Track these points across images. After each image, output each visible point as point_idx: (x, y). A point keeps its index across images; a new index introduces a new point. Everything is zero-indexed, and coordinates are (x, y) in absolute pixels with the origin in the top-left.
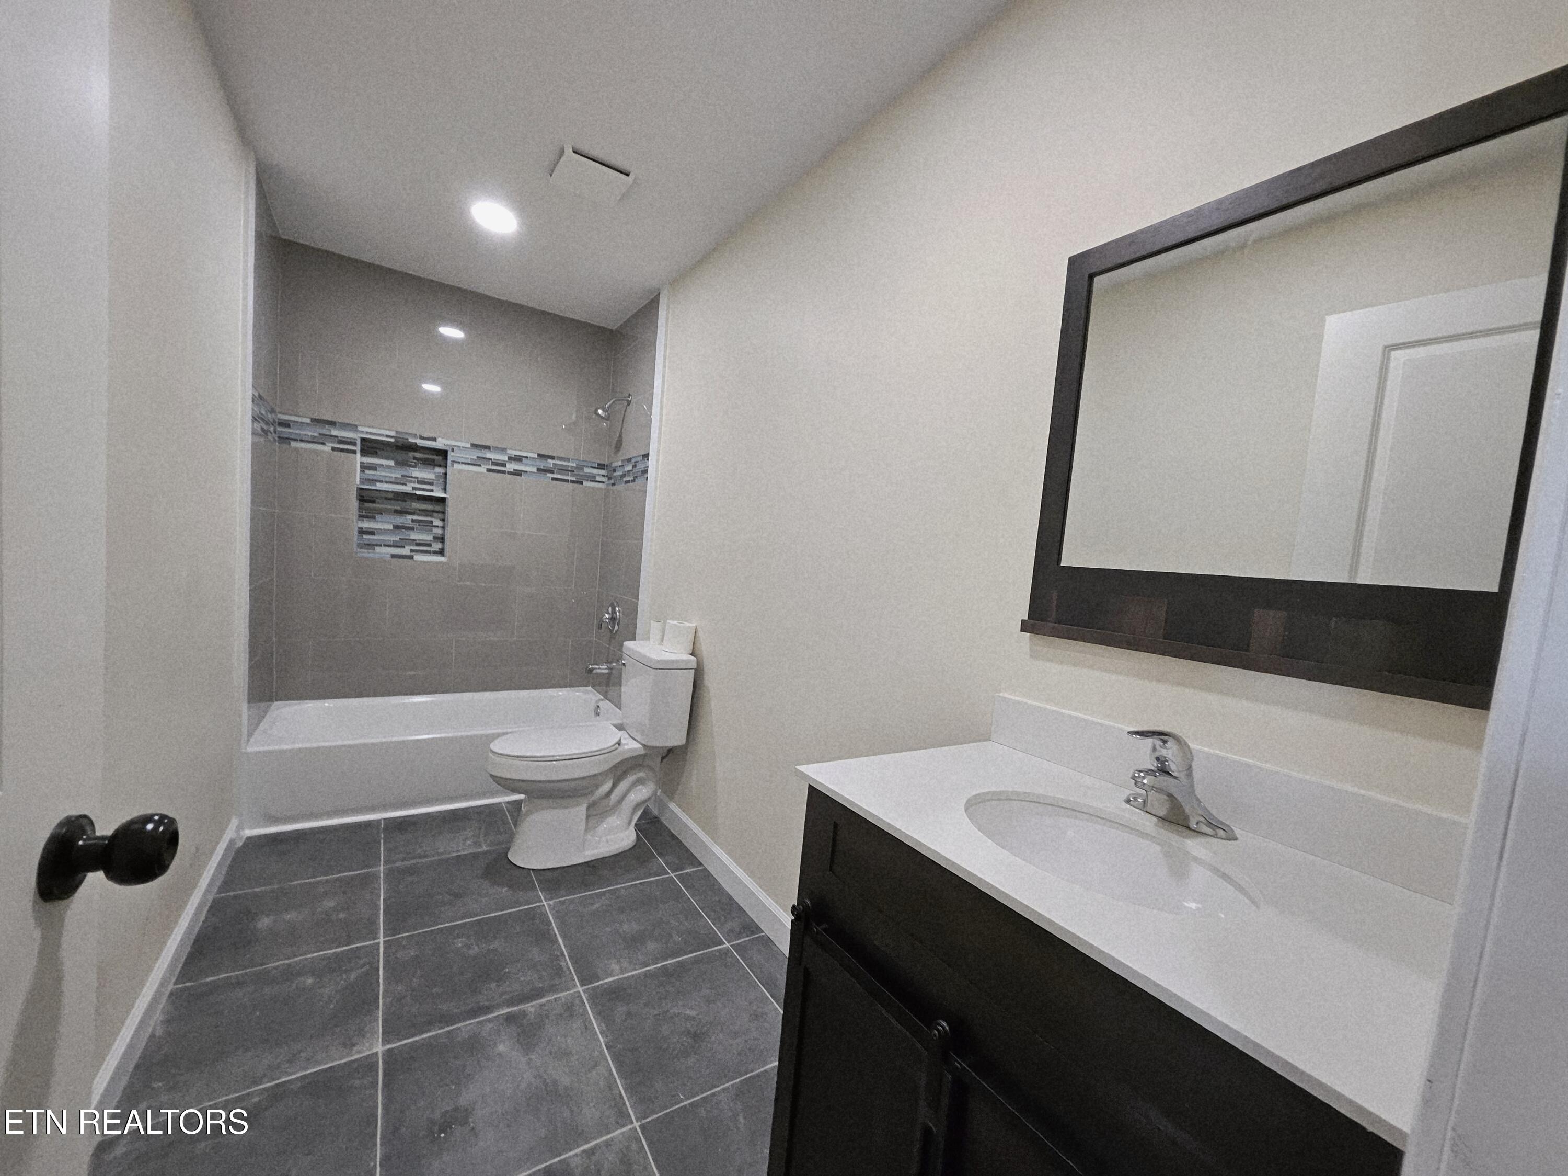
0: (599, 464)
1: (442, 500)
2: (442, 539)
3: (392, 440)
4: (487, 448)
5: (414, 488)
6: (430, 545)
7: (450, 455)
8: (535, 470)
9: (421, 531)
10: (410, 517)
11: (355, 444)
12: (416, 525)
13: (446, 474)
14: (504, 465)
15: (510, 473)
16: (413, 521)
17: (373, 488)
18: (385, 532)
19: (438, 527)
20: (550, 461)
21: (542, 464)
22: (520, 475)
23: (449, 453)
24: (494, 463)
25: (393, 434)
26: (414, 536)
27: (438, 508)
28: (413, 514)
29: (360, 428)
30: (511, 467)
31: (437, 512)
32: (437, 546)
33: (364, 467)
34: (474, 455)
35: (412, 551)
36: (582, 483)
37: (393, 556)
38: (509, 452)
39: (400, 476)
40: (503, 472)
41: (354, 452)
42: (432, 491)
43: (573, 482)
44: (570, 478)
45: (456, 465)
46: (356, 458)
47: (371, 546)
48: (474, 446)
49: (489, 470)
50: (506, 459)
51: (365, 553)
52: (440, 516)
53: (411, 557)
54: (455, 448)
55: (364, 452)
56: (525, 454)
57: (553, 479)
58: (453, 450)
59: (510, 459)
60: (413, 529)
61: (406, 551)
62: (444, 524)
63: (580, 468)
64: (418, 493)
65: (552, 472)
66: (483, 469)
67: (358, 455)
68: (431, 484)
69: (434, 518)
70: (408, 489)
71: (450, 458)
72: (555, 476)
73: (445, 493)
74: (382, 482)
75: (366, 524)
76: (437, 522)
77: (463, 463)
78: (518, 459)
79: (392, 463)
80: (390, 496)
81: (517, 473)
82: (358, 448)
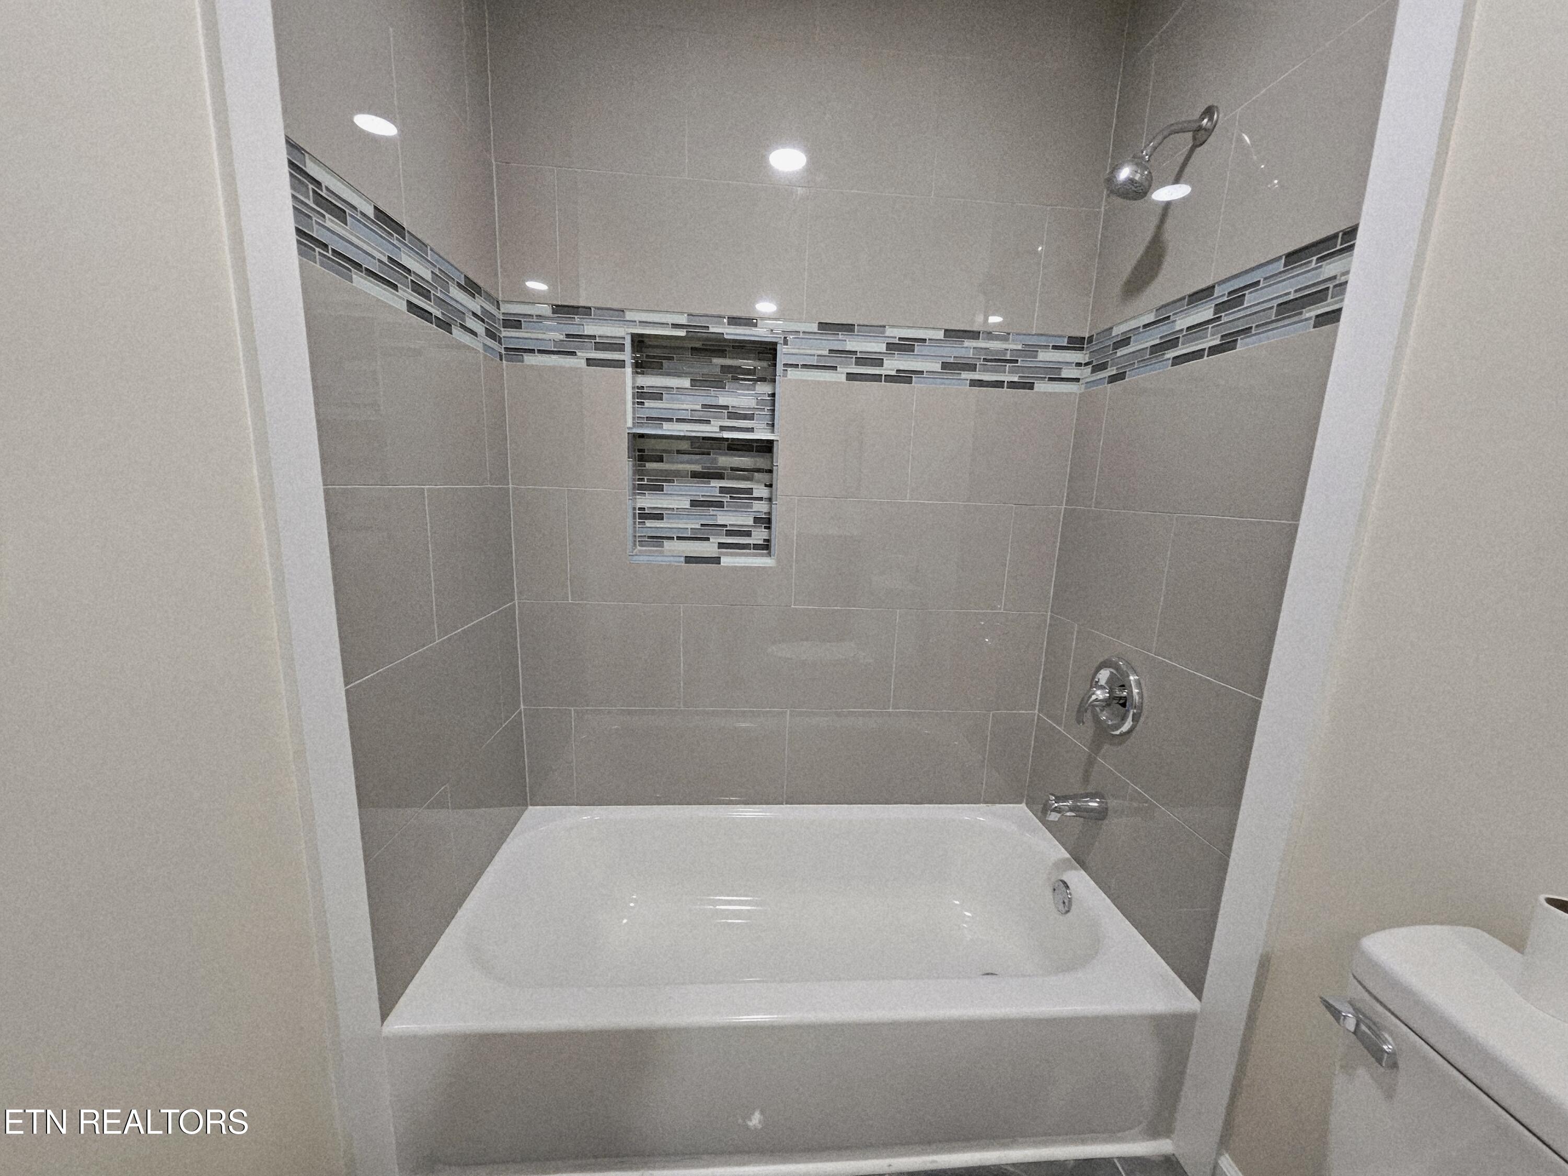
0: (1071, 339)
1: (767, 447)
2: (766, 522)
3: (682, 333)
4: (848, 328)
5: (723, 428)
6: (748, 534)
7: (781, 350)
8: (937, 367)
9: (737, 509)
10: (716, 484)
11: (620, 348)
12: (726, 499)
13: (773, 395)
14: (879, 363)
15: (889, 379)
16: (723, 490)
17: (660, 432)
18: (677, 513)
19: (761, 499)
20: (968, 343)
21: (954, 351)
22: (909, 380)
23: (779, 347)
24: (861, 361)
25: (683, 320)
26: (724, 518)
27: (759, 461)
28: (720, 476)
29: (629, 316)
30: (892, 365)
31: (759, 470)
32: (759, 536)
33: (641, 395)
34: (822, 346)
35: (721, 546)
36: (1031, 386)
37: (689, 560)
38: (889, 332)
39: (699, 407)
40: (876, 378)
41: (621, 364)
42: (751, 430)
43: (1012, 385)
44: (1007, 378)
45: (792, 374)
46: (624, 373)
47: (657, 540)
48: (824, 326)
49: (851, 377)
50: (882, 348)
51: (646, 556)
52: (765, 477)
53: (717, 560)
54: (790, 337)
55: (640, 367)
56: (920, 334)
57: (975, 383)
58: (786, 342)
59: (890, 346)
60: (720, 505)
61: (708, 549)
62: (771, 493)
63: (1030, 351)
64: (726, 435)
65: (972, 368)
66: (839, 377)
67: (629, 370)
68: (751, 417)
69: (758, 482)
70: (711, 430)
71: (781, 360)
72: (976, 376)
73: (773, 432)
74: (671, 420)
75: (649, 501)
76: (760, 491)
77: (804, 366)
78: (904, 346)
79: (686, 383)
80: (685, 446)
81: (904, 377)
82: (627, 356)
